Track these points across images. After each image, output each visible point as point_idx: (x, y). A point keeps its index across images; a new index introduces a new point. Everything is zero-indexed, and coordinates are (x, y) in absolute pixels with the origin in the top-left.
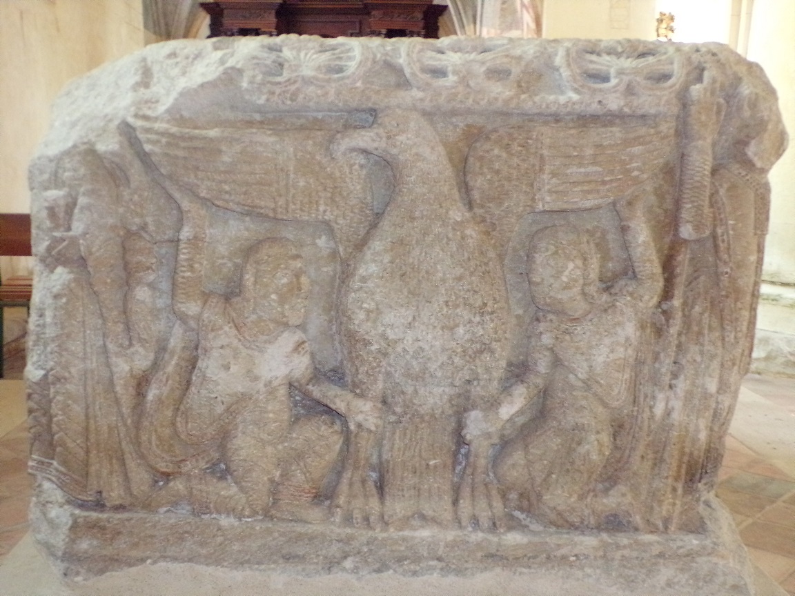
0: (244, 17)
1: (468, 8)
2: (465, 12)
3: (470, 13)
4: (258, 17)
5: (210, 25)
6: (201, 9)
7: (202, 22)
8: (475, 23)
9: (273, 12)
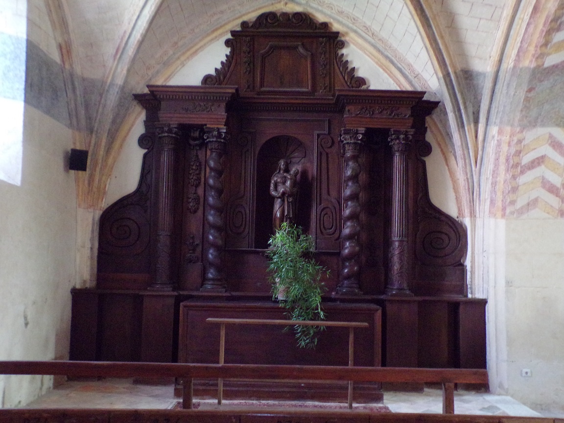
0: (187, 110)
1: (468, 103)
2: (466, 108)
3: (470, 110)
4: (203, 110)
5: (145, 122)
6: (135, 103)
7: (136, 119)
8: (476, 122)
9: (223, 105)
